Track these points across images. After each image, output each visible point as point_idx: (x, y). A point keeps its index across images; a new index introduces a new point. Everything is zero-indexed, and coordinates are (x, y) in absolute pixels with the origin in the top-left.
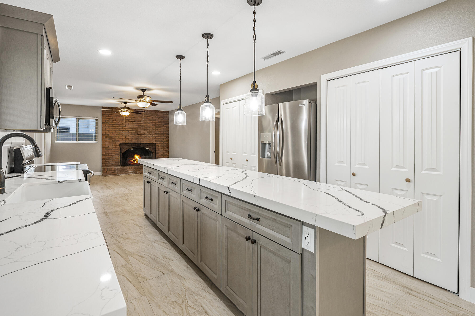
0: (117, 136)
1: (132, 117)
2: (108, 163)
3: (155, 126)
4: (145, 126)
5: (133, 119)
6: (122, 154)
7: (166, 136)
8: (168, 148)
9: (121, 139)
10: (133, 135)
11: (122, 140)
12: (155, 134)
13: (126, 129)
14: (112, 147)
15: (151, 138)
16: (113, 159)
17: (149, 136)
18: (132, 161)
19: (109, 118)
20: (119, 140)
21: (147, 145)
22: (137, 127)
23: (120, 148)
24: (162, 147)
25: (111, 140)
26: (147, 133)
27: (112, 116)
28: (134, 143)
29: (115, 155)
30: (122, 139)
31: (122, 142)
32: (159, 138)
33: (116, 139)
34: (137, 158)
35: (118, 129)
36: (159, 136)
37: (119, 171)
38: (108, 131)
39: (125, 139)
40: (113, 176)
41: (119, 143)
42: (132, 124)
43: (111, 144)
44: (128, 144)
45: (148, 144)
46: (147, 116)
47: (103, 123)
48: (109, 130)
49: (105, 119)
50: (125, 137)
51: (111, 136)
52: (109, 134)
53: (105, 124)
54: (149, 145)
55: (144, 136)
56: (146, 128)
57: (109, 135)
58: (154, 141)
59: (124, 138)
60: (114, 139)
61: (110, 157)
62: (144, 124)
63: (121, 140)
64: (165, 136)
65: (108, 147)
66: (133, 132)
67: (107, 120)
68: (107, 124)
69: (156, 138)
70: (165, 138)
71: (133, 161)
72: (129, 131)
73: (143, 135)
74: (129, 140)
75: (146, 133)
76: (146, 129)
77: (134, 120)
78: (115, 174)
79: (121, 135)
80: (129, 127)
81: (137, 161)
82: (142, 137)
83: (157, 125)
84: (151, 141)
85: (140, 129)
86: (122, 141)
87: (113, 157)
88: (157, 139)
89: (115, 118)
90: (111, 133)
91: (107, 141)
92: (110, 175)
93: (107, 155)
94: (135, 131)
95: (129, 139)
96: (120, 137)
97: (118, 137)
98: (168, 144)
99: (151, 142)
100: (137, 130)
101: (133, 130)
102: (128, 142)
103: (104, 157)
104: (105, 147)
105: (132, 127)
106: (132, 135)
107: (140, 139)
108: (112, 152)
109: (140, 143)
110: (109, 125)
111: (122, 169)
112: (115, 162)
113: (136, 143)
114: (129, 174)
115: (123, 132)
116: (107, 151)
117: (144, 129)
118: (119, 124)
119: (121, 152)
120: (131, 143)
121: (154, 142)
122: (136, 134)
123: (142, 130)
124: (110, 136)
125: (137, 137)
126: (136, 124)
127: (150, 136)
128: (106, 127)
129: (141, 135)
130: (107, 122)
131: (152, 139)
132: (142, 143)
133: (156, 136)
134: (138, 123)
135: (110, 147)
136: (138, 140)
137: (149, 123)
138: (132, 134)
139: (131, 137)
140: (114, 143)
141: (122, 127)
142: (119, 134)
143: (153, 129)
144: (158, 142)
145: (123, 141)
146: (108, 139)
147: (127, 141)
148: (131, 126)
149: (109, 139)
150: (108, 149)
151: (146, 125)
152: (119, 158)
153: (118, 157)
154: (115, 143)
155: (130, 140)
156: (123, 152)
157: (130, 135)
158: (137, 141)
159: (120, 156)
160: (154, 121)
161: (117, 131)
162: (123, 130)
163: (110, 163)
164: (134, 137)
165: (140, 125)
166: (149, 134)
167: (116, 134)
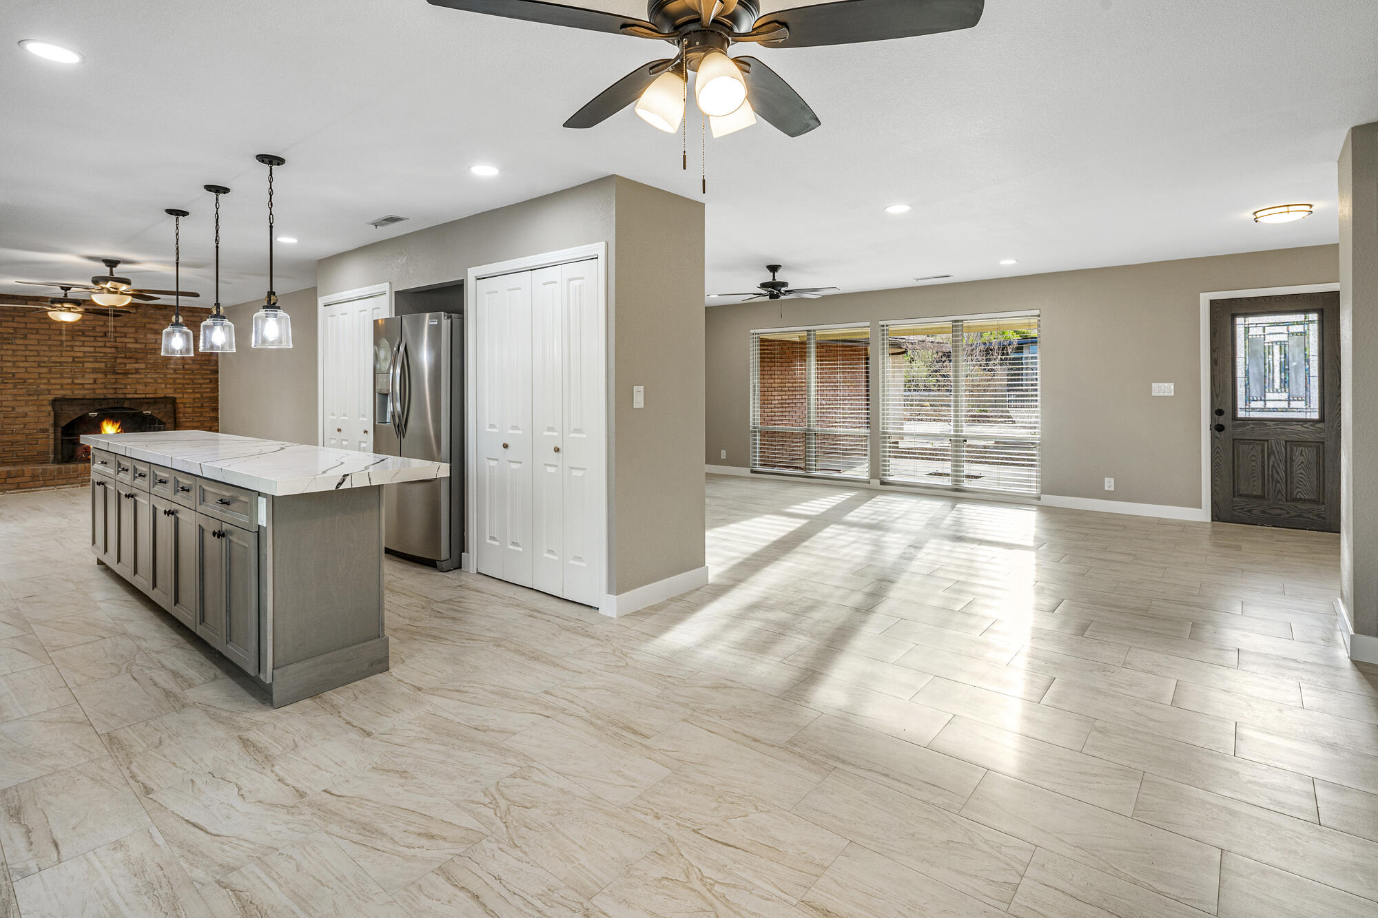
0: (44, 378)
1: (97, 323)
2: (10, 455)
4: (140, 349)
5: (98, 329)
6: (59, 429)
7: (208, 377)
8: (216, 409)
9: (58, 387)
10: (100, 376)
11: (62, 389)
12: (172, 371)
13: (74, 358)
14: (26, 409)
15: (160, 383)
16: (30, 444)
17: (151, 378)
19: (15, 325)
20: (50, 388)
21: (146, 403)
22: (110, 353)
23: (52, 413)
24: (198, 407)
25: (21, 389)
26: (147, 368)
27: (26, 320)
28: (102, 397)
29: (35, 431)
30: (62, 386)
31: (60, 393)
32: (185, 382)
33: (38, 386)
35: (46, 359)
36: (186, 377)
37: (50, 478)
39: (69, 387)
40: (28, 492)
41: (51, 397)
42: (94, 344)
43: (23, 403)
44: (82, 399)
45: (149, 398)
46: (147, 320)
48: (14, 362)
49: (2, 330)
50: (70, 381)
51: (22, 379)
52: (14, 371)
54: (154, 401)
55: (134, 376)
56: (140, 356)
57: (14, 374)
59: (67, 384)
60: (31, 387)
61: (19, 438)
62: (136, 342)
63: (58, 389)
64: (205, 376)
65: (10, 409)
66: (97, 365)
67: (9, 334)
68: (9, 344)
69: (174, 383)
70: (207, 384)
72: (83, 363)
73: (132, 374)
74: (84, 389)
75: (142, 369)
76: (141, 359)
77: (100, 332)
78: (38, 487)
79: (55, 376)
80: (85, 352)
82: (130, 381)
84: (161, 391)
85: (122, 358)
86: (62, 392)
87: (29, 437)
88: (181, 386)
89: (36, 326)
90: (23, 370)
91: (8, 391)
92: (18, 491)
93: (8, 434)
94: (105, 362)
95: (86, 386)
96: (52, 381)
97: (45, 381)
98: (215, 400)
99: (161, 394)
100: (111, 362)
101: (98, 360)
102: (79, 393)
105: (95, 352)
106: (95, 376)
107: (123, 386)
108: (25, 425)
109: (122, 396)
110: (15, 347)
111: (60, 472)
112: (36, 453)
113: (110, 396)
115: (65, 365)
116: (7, 421)
117: (137, 359)
118: (49, 343)
119: (55, 425)
120: (92, 397)
121: (169, 393)
122: (110, 372)
123: (128, 361)
124: (19, 379)
125: (114, 381)
126: (108, 344)
127: (156, 376)
128: (3, 352)
129: (126, 373)
131: (163, 386)
132: (128, 396)
133: (178, 378)
134: (116, 342)
135: (19, 409)
136: (116, 388)
138: (94, 371)
139: (91, 381)
140: (32, 398)
141: (60, 353)
142: (50, 372)
144: (183, 393)
145: (67, 393)
146: (10, 386)
148: (92, 349)
149: (15, 386)
150: (13, 415)
151: (143, 346)
152: (52, 442)
153: (45, 438)
154: (35, 398)
155: (88, 389)
156: (64, 424)
157: (87, 376)
158: (113, 391)
159: (52, 436)
161: (42, 365)
162: (63, 359)
163: (19, 454)
164: (102, 381)
165: (119, 345)
166: (153, 371)
167: (39, 373)
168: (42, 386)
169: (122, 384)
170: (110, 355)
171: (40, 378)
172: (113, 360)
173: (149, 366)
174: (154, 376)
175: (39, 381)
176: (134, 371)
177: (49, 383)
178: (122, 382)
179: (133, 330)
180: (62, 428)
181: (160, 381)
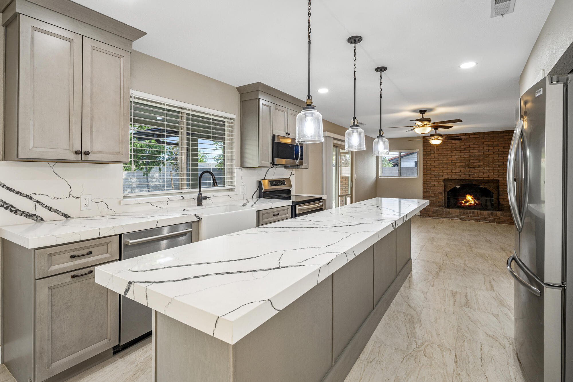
0: (441, 170)
1: (461, 144)
3: (497, 154)
4: (481, 155)
5: (462, 147)
6: (446, 193)
9: (446, 174)
10: (463, 169)
11: (447, 175)
12: (497, 166)
13: (452, 161)
14: (434, 183)
15: (491, 172)
16: (436, 198)
17: (487, 170)
18: (462, 202)
19: (431, 148)
20: (443, 174)
23: (444, 185)
25: (433, 174)
26: (484, 164)
28: (464, 179)
29: (438, 193)
30: (447, 173)
31: (447, 177)
33: (439, 174)
34: (469, 199)
35: (442, 162)
37: (439, 214)
38: (429, 164)
39: (450, 174)
40: (432, 218)
41: (443, 178)
42: (460, 154)
43: (434, 180)
45: (485, 180)
46: (484, 140)
47: (424, 155)
48: (431, 163)
49: (426, 150)
50: (450, 171)
52: (430, 167)
53: (426, 156)
54: (488, 181)
55: (478, 169)
56: (481, 158)
57: (430, 168)
58: (496, 176)
60: (436, 174)
61: (432, 195)
62: (479, 152)
63: (445, 175)
65: (429, 183)
66: (461, 164)
67: (429, 152)
68: (429, 156)
69: (498, 172)
71: (464, 202)
72: (456, 163)
73: (477, 167)
74: (456, 175)
75: (482, 165)
76: (482, 160)
77: (463, 148)
78: (435, 217)
79: (445, 169)
80: (456, 158)
81: (469, 202)
82: (476, 171)
83: (500, 153)
84: (491, 176)
85: (472, 160)
86: (447, 176)
87: (436, 195)
88: (502, 174)
90: (433, 167)
91: (428, 176)
92: (428, 217)
93: (429, 193)
94: (465, 162)
95: (457, 174)
96: (444, 171)
99: (491, 178)
100: (468, 162)
101: (462, 161)
102: (454, 177)
104: (427, 183)
105: (461, 158)
106: (460, 169)
108: (434, 190)
109: (473, 179)
110: (431, 157)
112: (437, 203)
113: (467, 178)
115: (448, 164)
117: (479, 160)
118: (443, 155)
119: (445, 191)
120: (459, 179)
121: (496, 177)
122: (467, 167)
123: (475, 161)
124: (432, 170)
125: (469, 171)
126: (466, 154)
128: (427, 160)
129: (474, 167)
130: (428, 154)
131: (492, 174)
132: (476, 179)
133: (500, 170)
134: (469, 152)
135: (432, 183)
136: (469, 175)
137: (488, 151)
138: (461, 166)
139: (459, 171)
140: (436, 178)
141: (447, 159)
142: (443, 167)
143: (495, 158)
145: (449, 177)
146: (429, 173)
147: (453, 176)
148: (459, 156)
149: (431, 173)
150: (430, 186)
151: (482, 153)
152: (443, 198)
153: (441, 196)
154: (438, 178)
155: (458, 175)
156: (448, 190)
157: (458, 169)
158: (468, 176)
159: (443, 195)
160: (495, 148)
161: (440, 164)
162: (448, 162)
164: (463, 171)
165: (471, 154)
166: (487, 166)
167: (439, 168)
168: (440, 173)
169: (472, 173)
170: (467, 159)
171: (439, 170)
172: (469, 161)
173: (485, 164)
174: (488, 168)
175: (439, 171)
176: (478, 166)
177: (443, 172)
178: (473, 172)
179: (477, 146)
180: (448, 192)
181: (490, 171)
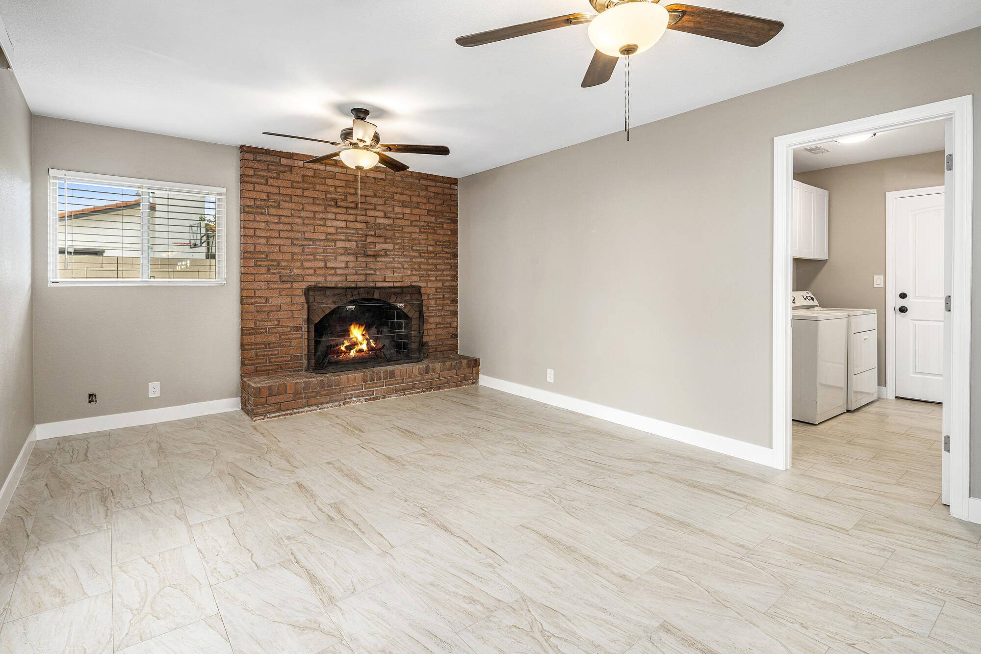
0: (297, 260)
1: (348, 190)
2: (264, 361)
3: (416, 226)
4: (389, 225)
5: (350, 198)
6: (312, 327)
7: (449, 261)
8: (455, 302)
9: (311, 271)
10: (351, 258)
11: (315, 274)
12: (417, 254)
13: (326, 234)
14: (279, 301)
15: (406, 269)
16: (283, 346)
17: (399, 262)
18: (343, 348)
19: (268, 189)
20: (303, 273)
21: (395, 294)
22: (361, 230)
23: (306, 306)
24: (440, 298)
25: (275, 274)
26: (394, 249)
27: (279, 183)
28: (353, 285)
29: (289, 329)
30: (315, 270)
31: (313, 280)
32: (429, 267)
33: (292, 271)
34: (356, 338)
35: (299, 235)
36: (430, 261)
37: (312, 394)
38: (263, 241)
39: (322, 272)
40: (290, 414)
41: (304, 285)
42: (346, 217)
43: (277, 292)
44: (334, 288)
47: (247, 209)
48: (268, 238)
49: (254, 195)
50: (322, 264)
51: (276, 261)
52: (267, 250)
53: (255, 213)
54: (403, 292)
55: (383, 259)
56: (389, 234)
57: (267, 254)
58: (415, 278)
59: (320, 268)
60: (284, 272)
61: (273, 338)
62: (385, 217)
63: (310, 275)
64: (446, 261)
65: (263, 300)
66: (349, 245)
67: (262, 200)
68: (262, 214)
69: (420, 269)
70: (447, 270)
71: (346, 347)
72: (335, 241)
73: (381, 256)
74: (336, 275)
75: (390, 251)
76: (390, 238)
77: (351, 202)
78: (301, 408)
79: (308, 257)
80: (337, 228)
81: (357, 348)
82: (379, 265)
83: (422, 224)
84: (406, 279)
85: (372, 236)
86: (314, 279)
87: (283, 337)
88: (425, 273)
89: (289, 191)
90: (276, 249)
91: (262, 277)
92: (280, 413)
93: (262, 333)
94: (356, 241)
95: (339, 272)
96: (306, 264)
97: (298, 264)
98: (454, 290)
99: (407, 283)
100: (361, 240)
101: (350, 238)
102: (333, 280)
103: (250, 339)
104: (256, 303)
105: (347, 228)
107: (372, 272)
108: (279, 321)
109: (372, 285)
110: (268, 218)
111: (322, 385)
113: (360, 285)
114: (346, 400)
115: (318, 243)
116: (261, 316)
117: (386, 238)
118: (303, 214)
119: (309, 321)
121: (414, 281)
122: (361, 254)
123: (377, 240)
124: (273, 260)
125: (364, 265)
126: (358, 219)
127: (403, 260)
128: (255, 225)
130: (261, 207)
131: (409, 272)
132: (379, 285)
133: (423, 263)
134: (366, 215)
135: (272, 301)
136: (366, 275)
137: (401, 216)
138: (347, 252)
139: (343, 265)
140: (284, 286)
141: (312, 228)
142: (303, 253)
143: (414, 236)
144: (427, 281)
145: (319, 280)
146: (263, 270)
147: (329, 278)
148: (343, 224)
149: (269, 269)
150: (266, 309)
151: (391, 221)
152: (305, 343)
153: (299, 338)
154: (288, 286)
155: (340, 275)
156: (317, 319)
157: (340, 258)
158: (363, 278)
159: (305, 336)
160: (415, 211)
161: (296, 242)
162: (316, 236)
163: (273, 360)
164: (353, 265)
165: (371, 220)
166: (400, 253)
167: (293, 254)
168: (295, 271)
169: (371, 269)
170: (360, 232)
171: (293, 260)
172: (364, 239)
173: (397, 247)
174: (401, 259)
175: (292, 264)
176: (383, 253)
177: (302, 267)
178: (372, 266)
179: (381, 201)
180: (316, 325)
181: (406, 266)
